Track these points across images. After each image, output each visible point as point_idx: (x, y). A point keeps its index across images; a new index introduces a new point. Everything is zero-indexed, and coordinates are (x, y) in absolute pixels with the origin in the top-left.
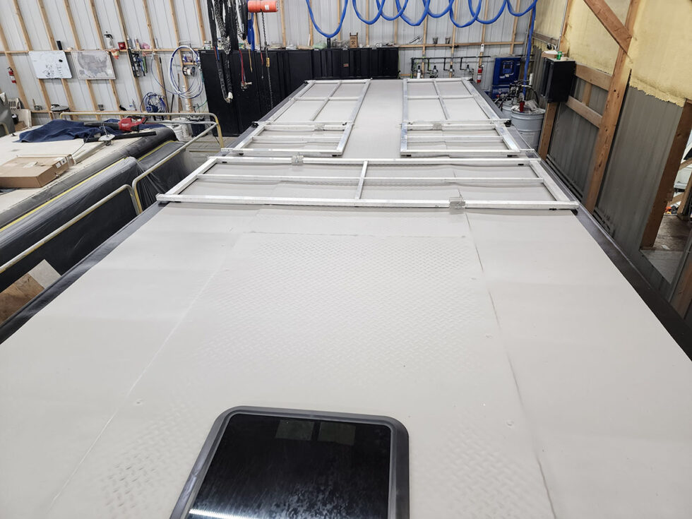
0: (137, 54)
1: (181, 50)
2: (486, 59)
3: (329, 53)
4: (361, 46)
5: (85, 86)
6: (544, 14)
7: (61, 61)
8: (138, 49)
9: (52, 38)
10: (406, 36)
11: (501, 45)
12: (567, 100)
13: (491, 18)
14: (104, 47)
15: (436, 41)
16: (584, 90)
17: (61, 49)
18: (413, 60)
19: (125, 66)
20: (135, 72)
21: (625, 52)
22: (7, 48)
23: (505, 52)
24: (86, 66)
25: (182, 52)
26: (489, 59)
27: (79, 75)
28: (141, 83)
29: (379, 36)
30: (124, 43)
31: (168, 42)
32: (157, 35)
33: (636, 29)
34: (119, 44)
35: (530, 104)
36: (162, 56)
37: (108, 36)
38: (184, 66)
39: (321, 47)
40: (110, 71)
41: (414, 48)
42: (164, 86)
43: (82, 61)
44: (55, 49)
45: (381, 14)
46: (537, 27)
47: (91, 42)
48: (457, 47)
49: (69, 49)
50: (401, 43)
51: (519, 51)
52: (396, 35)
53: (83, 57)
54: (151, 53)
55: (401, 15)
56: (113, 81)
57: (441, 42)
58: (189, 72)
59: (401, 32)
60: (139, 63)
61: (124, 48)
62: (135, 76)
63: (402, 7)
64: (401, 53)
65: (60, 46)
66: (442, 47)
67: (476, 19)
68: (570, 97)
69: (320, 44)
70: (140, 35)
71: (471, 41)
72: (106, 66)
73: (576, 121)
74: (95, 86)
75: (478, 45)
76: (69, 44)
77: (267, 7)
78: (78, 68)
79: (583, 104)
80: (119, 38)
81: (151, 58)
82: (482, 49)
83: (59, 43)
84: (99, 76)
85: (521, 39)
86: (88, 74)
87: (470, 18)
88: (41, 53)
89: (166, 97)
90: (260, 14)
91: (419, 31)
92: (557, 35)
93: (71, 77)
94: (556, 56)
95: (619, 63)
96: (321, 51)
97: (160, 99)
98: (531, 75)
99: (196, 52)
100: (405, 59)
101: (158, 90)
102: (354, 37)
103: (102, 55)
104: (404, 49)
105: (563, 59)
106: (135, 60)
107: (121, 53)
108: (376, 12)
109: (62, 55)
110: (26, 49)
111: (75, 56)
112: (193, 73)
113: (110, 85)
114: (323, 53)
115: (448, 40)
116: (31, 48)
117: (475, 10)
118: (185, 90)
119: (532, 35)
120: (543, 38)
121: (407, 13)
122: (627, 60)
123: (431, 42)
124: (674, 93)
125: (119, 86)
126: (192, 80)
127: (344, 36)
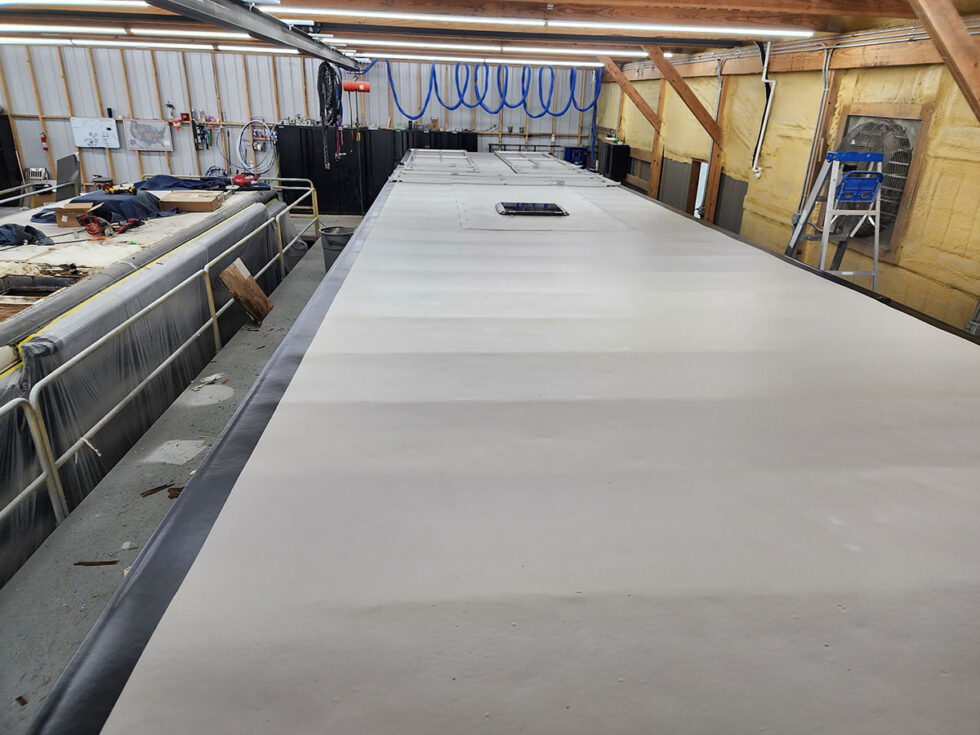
0: (201, 127)
1: (252, 125)
2: (556, 149)
3: (410, 135)
4: (441, 130)
5: (133, 159)
6: (604, 111)
7: (109, 129)
8: (204, 121)
9: (101, 105)
10: (484, 123)
11: (570, 137)
12: (625, 177)
13: (559, 112)
14: (163, 118)
15: (511, 130)
16: (637, 166)
17: (110, 115)
18: (490, 145)
19: (186, 138)
20: (197, 145)
21: (659, 133)
22: (42, 112)
23: (574, 143)
24: (140, 137)
25: (254, 127)
26: (560, 149)
27: (129, 146)
28: (201, 157)
29: (458, 122)
30: (187, 115)
31: (238, 115)
32: (225, 109)
33: (664, 116)
34: (182, 115)
36: (230, 130)
37: (170, 106)
38: (254, 141)
39: (403, 129)
40: (167, 143)
41: (491, 135)
42: (229, 162)
43: (134, 130)
44: (103, 115)
45: (462, 101)
46: (600, 121)
47: (149, 112)
48: (530, 136)
49: (120, 118)
50: (478, 130)
51: (586, 143)
52: (474, 122)
53: (137, 126)
54: (218, 126)
55: (480, 103)
56: (169, 152)
57: (516, 131)
58: (259, 147)
59: (478, 119)
60: (203, 135)
61: (187, 119)
62: (197, 149)
63: (481, 96)
64: (479, 138)
65: (110, 113)
66: (516, 135)
67: (547, 111)
68: (628, 175)
69: (401, 124)
70: (206, 108)
71: (542, 132)
72: (163, 137)
74: (145, 158)
75: (550, 135)
76: (122, 110)
77: (362, 87)
78: (129, 137)
79: (637, 177)
80: (182, 108)
81: (217, 132)
82: (553, 139)
83: (110, 111)
84: (153, 147)
85: (587, 132)
86: (140, 145)
87: (543, 110)
88: (85, 119)
90: (353, 94)
91: (495, 119)
92: (615, 127)
93: (118, 146)
94: (615, 142)
95: (656, 140)
96: (402, 132)
97: (225, 173)
98: (597, 162)
99: (271, 129)
100: (483, 142)
101: (221, 163)
102: (435, 122)
103: (160, 125)
104: (482, 135)
105: (620, 143)
106: (198, 132)
107: (183, 124)
108: (456, 100)
109: (112, 123)
110: (67, 113)
111: (127, 124)
112: (263, 149)
113: (164, 158)
114: (405, 134)
115: (522, 130)
116: (72, 115)
117: (545, 104)
118: (252, 166)
119: (596, 130)
120: (605, 129)
121: (485, 102)
122: (661, 139)
123: (506, 131)
124: (686, 157)
125: (175, 159)
126: (261, 157)
127: (426, 121)
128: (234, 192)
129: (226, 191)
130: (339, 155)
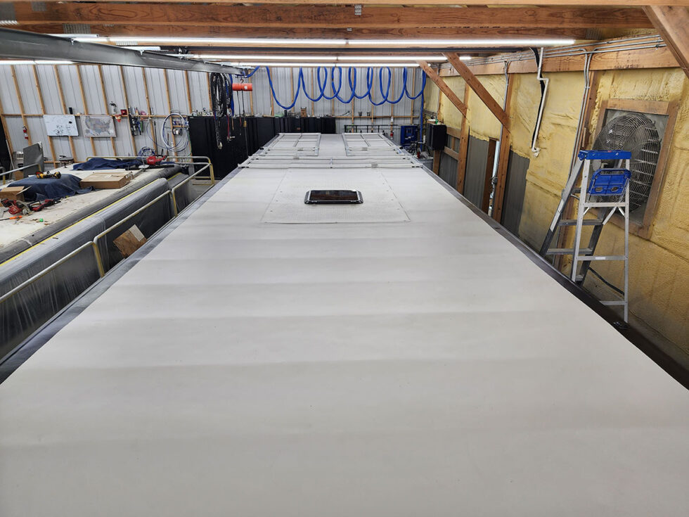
0: (136, 119)
1: (172, 117)
2: (395, 127)
3: (286, 120)
4: (309, 116)
5: (89, 143)
6: (429, 98)
7: (70, 122)
8: (137, 114)
9: (65, 105)
10: (341, 110)
11: (405, 118)
12: (444, 149)
13: (397, 100)
14: (108, 113)
15: (360, 114)
16: (452, 141)
17: (71, 113)
18: (345, 126)
19: (125, 128)
20: (133, 132)
21: (465, 117)
22: (24, 112)
23: (408, 122)
24: (92, 127)
25: (173, 118)
26: (398, 127)
27: (85, 134)
28: (136, 141)
29: (321, 110)
30: (125, 111)
31: (162, 110)
32: (153, 105)
33: (469, 104)
34: (122, 111)
35: (424, 154)
36: (156, 120)
37: (113, 105)
38: (173, 128)
39: (280, 116)
40: (112, 131)
41: (346, 118)
42: (156, 143)
43: (89, 123)
44: (66, 113)
45: (322, 95)
46: (427, 105)
47: (98, 109)
48: (375, 118)
49: (78, 114)
50: (337, 115)
51: (417, 122)
52: (333, 110)
53: (90, 120)
54: (147, 118)
55: (336, 96)
56: (113, 138)
57: (364, 115)
58: (177, 132)
59: (336, 107)
60: (137, 124)
61: (125, 114)
62: (133, 135)
63: (337, 91)
64: (336, 121)
65: (71, 111)
66: (364, 118)
67: (386, 100)
68: (446, 147)
69: (279, 113)
70: (139, 104)
71: (384, 115)
72: (109, 127)
73: (450, 161)
74: (97, 142)
75: (390, 117)
76: (79, 108)
77: (246, 88)
78: (84, 128)
79: (451, 150)
80: (121, 106)
81: (147, 124)
82: (392, 120)
83: (71, 109)
84: (102, 134)
85: (417, 114)
86: (93, 133)
87: (382, 100)
88: (54, 116)
89: (157, 151)
90: (240, 92)
91: (349, 106)
92: (435, 110)
93: (77, 135)
94: (435, 122)
95: (464, 122)
96: (280, 118)
97: (153, 152)
98: (424, 137)
99: (185, 118)
100: (340, 124)
101: (150, 145)
102: (304, 110)
103: (106, 119)
104: (339, 119)
105: (438, 124)
106: (133, 122)
107: (122, 117)
108: (319, 93)
109: (72, 118)
110: (41, 112)
111: (83, 119)
112: (181, 133)
113: (110, 142)
114: (282, 120)
115: (369, 114)
116: (45, 113)
117: (385, 95)
118: (173, 146)
119: (424, 113)
120: (429, 112)
121: (339, 95)
122: (467, 122)
123: (357, 115)
124: (485, 136)
125: (118, 143)
126: (179, 139)
127: (297, 109)
128: (144, 170)
129: (139, 169)
130: (229, 138)
